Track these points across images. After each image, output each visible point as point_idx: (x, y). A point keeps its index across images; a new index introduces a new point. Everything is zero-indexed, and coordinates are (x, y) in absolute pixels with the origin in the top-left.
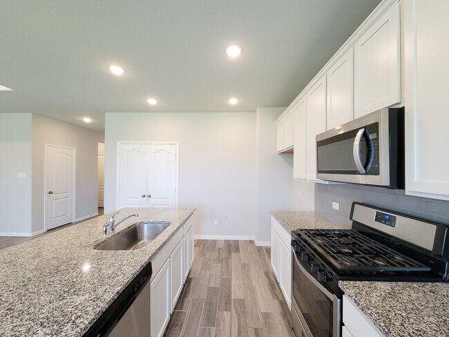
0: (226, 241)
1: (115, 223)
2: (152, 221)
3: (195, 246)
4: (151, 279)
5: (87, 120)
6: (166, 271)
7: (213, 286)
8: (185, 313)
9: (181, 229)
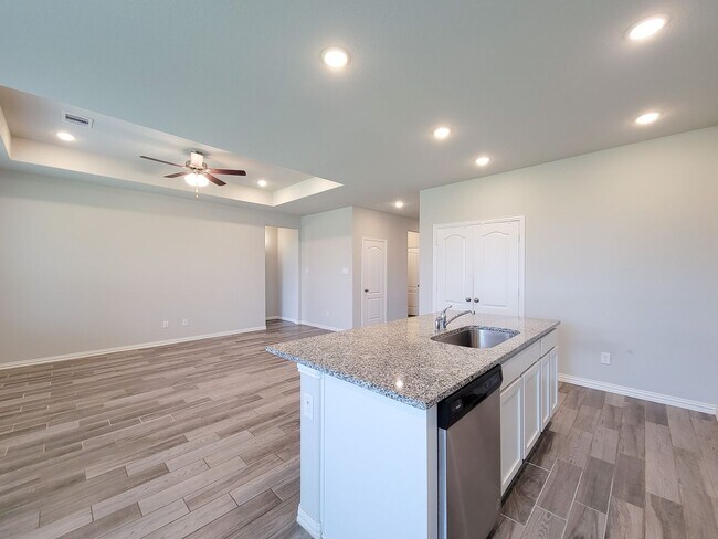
0: (628, 398)
1: (447, 320)
2: (490, 326)
3: (559, 390)
4: (501, 388)
5: (399, 205)
6: (516, 393)
7: (600, 458)
8: (546, 473)
9: (537, 344)
